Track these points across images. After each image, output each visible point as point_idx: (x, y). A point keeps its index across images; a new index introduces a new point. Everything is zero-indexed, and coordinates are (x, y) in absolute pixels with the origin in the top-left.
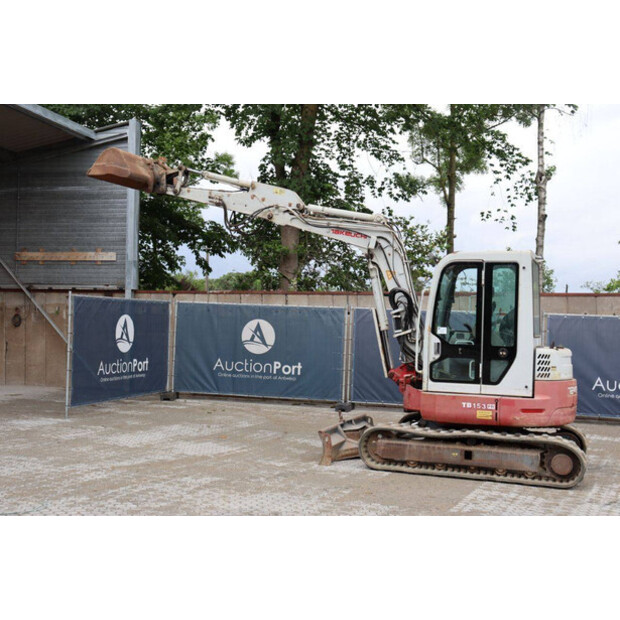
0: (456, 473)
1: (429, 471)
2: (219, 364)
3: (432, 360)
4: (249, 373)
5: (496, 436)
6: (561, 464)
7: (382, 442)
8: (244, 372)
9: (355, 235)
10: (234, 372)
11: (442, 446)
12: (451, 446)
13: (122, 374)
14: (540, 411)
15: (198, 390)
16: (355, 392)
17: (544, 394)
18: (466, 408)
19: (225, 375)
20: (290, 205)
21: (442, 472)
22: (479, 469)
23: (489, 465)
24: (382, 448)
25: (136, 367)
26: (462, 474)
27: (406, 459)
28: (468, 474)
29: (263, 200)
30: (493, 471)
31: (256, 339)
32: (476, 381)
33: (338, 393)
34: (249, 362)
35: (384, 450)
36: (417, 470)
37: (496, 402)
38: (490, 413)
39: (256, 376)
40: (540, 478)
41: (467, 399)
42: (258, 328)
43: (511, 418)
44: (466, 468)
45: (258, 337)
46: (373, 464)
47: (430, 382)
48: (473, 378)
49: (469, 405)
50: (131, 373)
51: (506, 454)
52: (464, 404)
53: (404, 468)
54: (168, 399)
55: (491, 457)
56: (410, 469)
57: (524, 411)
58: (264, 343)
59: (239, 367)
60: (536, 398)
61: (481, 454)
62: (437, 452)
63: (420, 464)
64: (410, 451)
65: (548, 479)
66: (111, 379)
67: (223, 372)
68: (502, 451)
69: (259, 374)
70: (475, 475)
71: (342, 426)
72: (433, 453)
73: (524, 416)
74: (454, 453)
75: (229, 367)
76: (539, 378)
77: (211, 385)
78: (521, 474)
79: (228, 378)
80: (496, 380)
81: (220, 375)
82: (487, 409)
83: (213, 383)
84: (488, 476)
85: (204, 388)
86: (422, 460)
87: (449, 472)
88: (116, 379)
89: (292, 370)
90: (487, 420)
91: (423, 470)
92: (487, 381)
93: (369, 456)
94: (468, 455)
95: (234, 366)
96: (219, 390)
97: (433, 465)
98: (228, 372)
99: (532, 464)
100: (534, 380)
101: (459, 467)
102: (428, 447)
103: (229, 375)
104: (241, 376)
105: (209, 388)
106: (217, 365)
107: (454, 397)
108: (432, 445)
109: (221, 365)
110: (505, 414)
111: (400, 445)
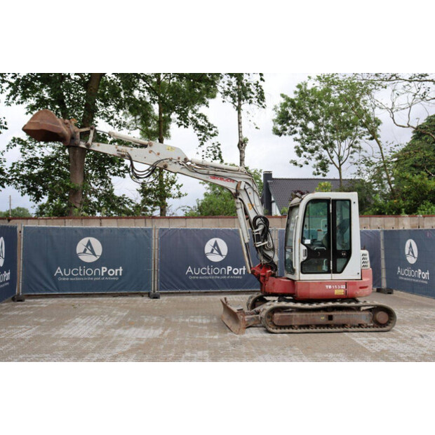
0: (322, 330)
1: (307, 330)
2: (59, 271)
3: (302, 260)
4: (83, 277)
5: (345, 304)
6: (382, 317)
7: (277, 315)
8: (79, 276)
9: (227, 180)
10: (71, 276)
11: (315, 314)
12: (320, 313)
14: (366, 287)
15: (42, 291)
16: (161, 285)
17: (367, 277)
19: (64, 279)
20: (179, 158)
21: (315, 330)
22: (336, 326)
23: (342, 322)
24: (277, 319)
25: (5, 277)
26: (326, 330)
27: (293, 324)
28: (330, 330)
29: (159, 154)
30: (343, 326)
31: (88, 251)
32: (329, 272)
33: (149, 287)
34: (82, 268)
35: (279, 320)
36: (299, 331)
37: (346, 284)
38: (343, 291)
39: (89, 279)
40: (369, 327)
41: (329, 284)
42: (89, 243)
43: (354, 293)
44: (328, 326)
45: (89, 250)
46: (272, 330)
47: (301, 275)
48: (326, 270)
49: (330, 287)
50: (3, 282)
51: (352, 315)
52: (327, 286)
53: (291, 330)
54: (21, 301)
55: (344, 318)
56: (295, 331)
57: (361, 288)
58: (94, 254)
59: (75, 272)
60: (364, 280)
61: (338, 316)
62: (312, 317)
63: (300, 327)
64: (295, 319)
65: (373, 327)
67: (62, 277)
68: (349, 313)
69: (91, 277)
70: (334, 330)
72: (309, 319)
73: (361, 290)
74: (322, 317)
75: (67, 273)
76: (364, 268)
77: (53, 287)
78: (360, 326)
79: (66, 281)
80: (340, 270)
81: (60, 279)
82: (340, 289)
83: (54, 286)
84: (342, 329)
85: (47, 290)
86: (303, 323)
87: (318, 330)
89: (115, 272)
90: (340, 295)
91: (303, 330)
92: (335, 271)
94: (330, 318)
95: (71, 272)
96: (59, 291)
97: (308, 326)
98: (66, 277)
99: (366, 319)
100: (361, 269)
102: (306, 315)
103: (68, 279)
104: (77, 279)
105: (51, 289)
106: (57, 272)
107: (321, 283)
108: (308, 314)
109: (61, 272)
110: (351, 290)
111: (289, 316)
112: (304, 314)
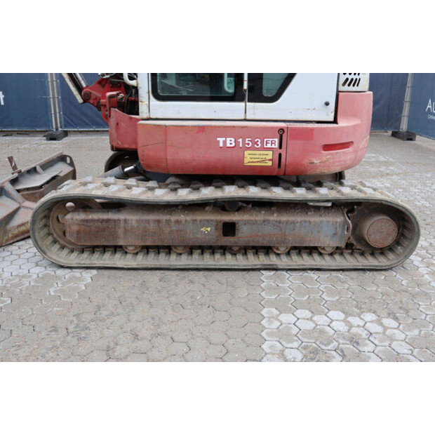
5: (278, 193)
7: (74, 219)
11: (183, 217)
12: (200, 217)
14: (347, 145)
18: (225, 148)
22: (245, 250)
23: (266, 243)
24: (75, 228)
27: (121, 242)
28: (229, 261)
30: (268, 250)
32: (238, 97)
33: (48, 123)
35: (78, 232)
36: (141, 261)
37: (281, 133)
38: (270, 155)
41: (226, 132)
43: (306, 162)
44: (224, 250)
46: (63, 257)
47: (154, 102)
48: (231, 91)
49: (230, 142)
51: (293, 222)
52: (221, 140)
53: (118, 259)
55: (269, 229)
57: (328, 147)
61: (250, 225)
62: (175, 228)
64: (126, 231)
68: (284, 218)
70: (240, 261)
71: (14, 182)
72: (167, 230)
73: (327, 155)
74: (205, 227)
76: (346, 88)
80: (274, 93)
82: (263, 148)
84: (263, 260)
86: (148, 243)
93: (55, 242)
94: (229, 229)
97: (168, 249)
99: (335, 234)
100: (338, 92)
101: (212, 249)
102: (158, 221)
107: (202, 128)
108: (163, 217)
110: (295, 154)
111: (108, 221)
112: (153, 217)
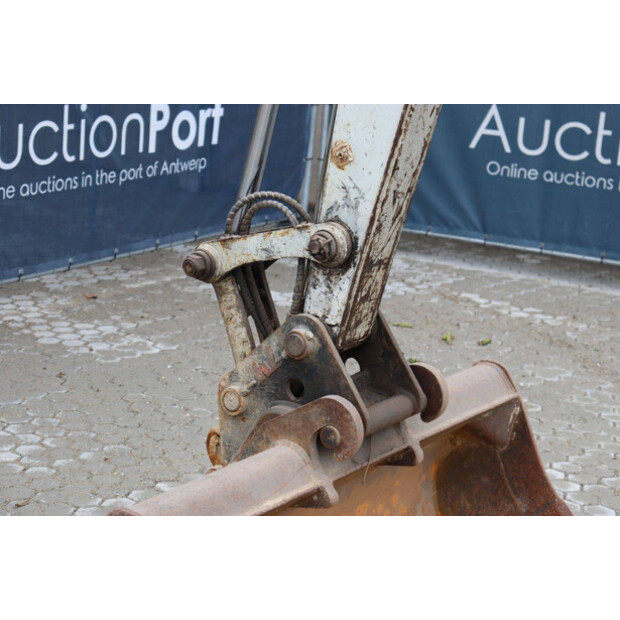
8: (590, 167)
10: (550, 160)
13: (91, 164)
19: (514, 172)
25: (164, 136)
34: (614, 125)
50: (134, 157)
59: (574, 141)
66: (28, 190)
67: (506, 160)
75: (534, 141)
79: (522, 181)
81: (495, 169)
83: (467, 205)
88: (55, 185)
96: (485, 230)
98: (524, 161)
103: (532, 174)
104: (583, 180)
105: (451, 215)
106: (483, 130)
109: (501, 132)
